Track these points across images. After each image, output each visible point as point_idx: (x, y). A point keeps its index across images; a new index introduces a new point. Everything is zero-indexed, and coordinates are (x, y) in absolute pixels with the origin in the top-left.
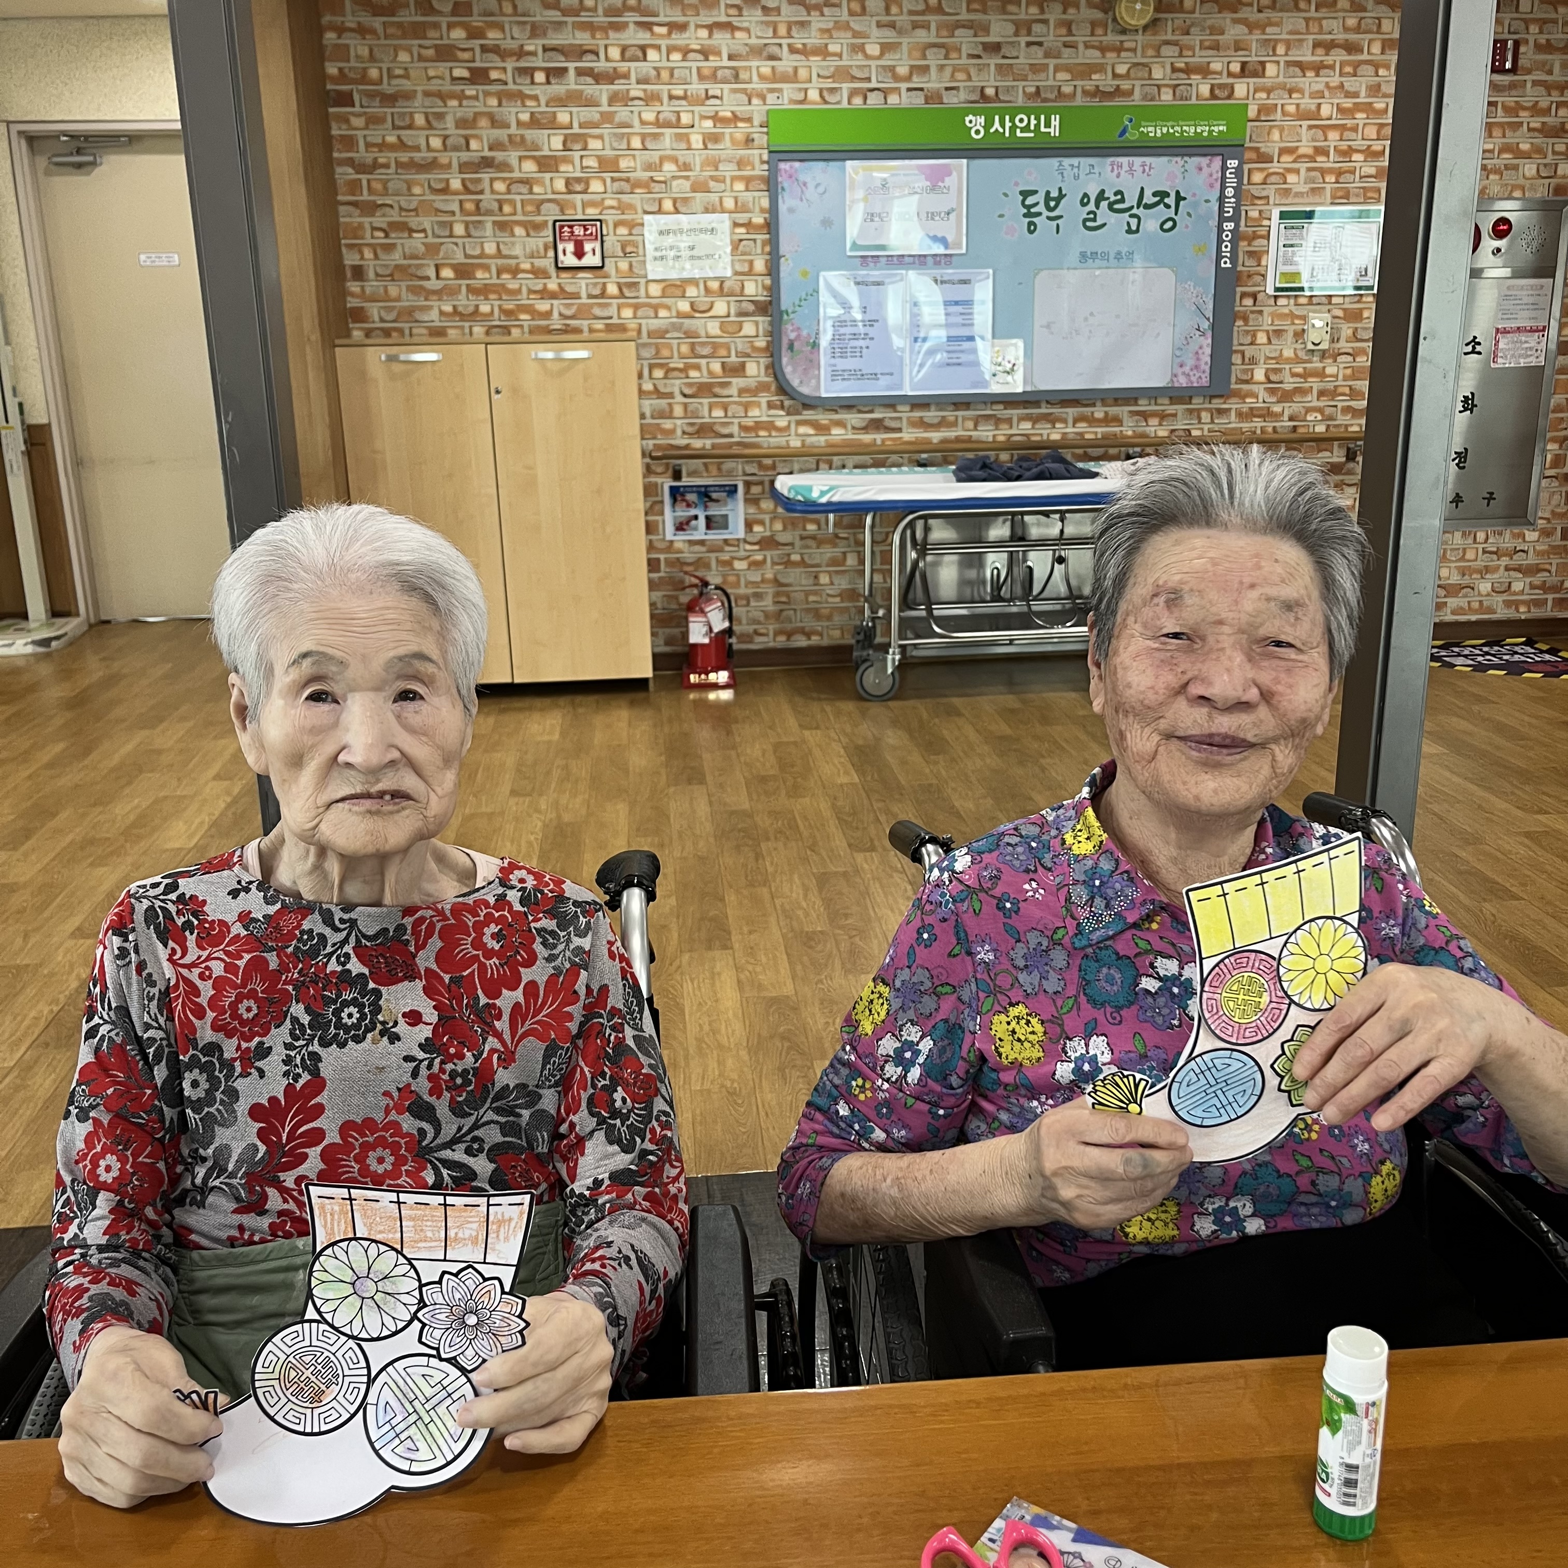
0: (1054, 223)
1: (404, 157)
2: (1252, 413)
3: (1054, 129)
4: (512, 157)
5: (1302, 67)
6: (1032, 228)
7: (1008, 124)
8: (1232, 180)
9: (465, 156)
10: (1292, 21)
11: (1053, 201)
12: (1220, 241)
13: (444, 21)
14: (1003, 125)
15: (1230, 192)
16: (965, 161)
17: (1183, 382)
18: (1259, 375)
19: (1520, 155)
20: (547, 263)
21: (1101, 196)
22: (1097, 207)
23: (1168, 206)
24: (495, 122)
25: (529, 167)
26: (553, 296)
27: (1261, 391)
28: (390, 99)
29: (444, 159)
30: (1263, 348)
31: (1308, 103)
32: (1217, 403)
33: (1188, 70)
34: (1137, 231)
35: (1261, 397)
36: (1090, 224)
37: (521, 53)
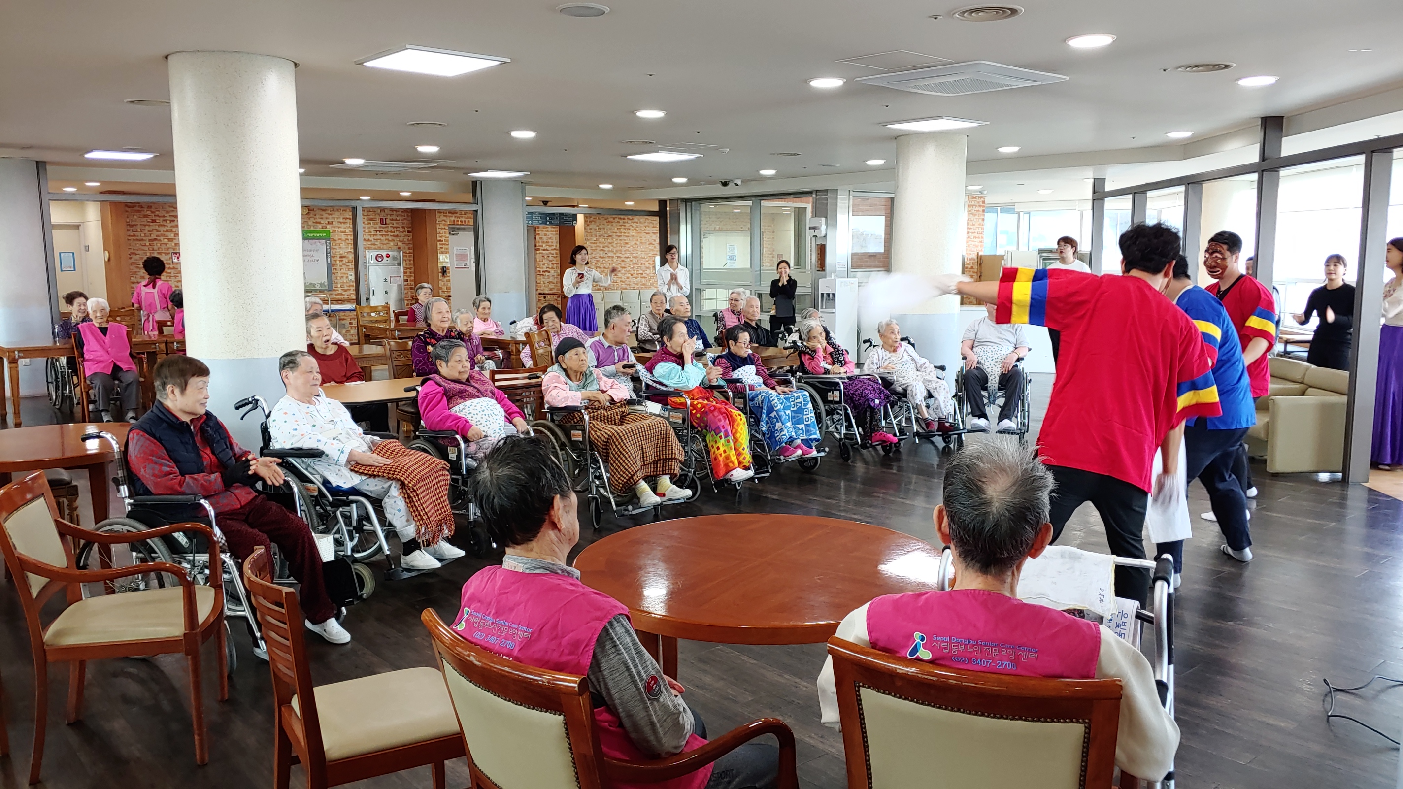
1: (134, 238)
2: (338, 294)
4: (162, 238)
5: (341, 223)
9: (150, 238)
10: (336, 214)
13: (145, 210)
18: (339, 286)
19: (389, 241)
20: (170, 261)
24: (158, 231)
25: (166, 241)
26: (171, 269)
27: (340, 289)
28: (132, 226)
29: (144, 238)
30: (339, 281)
31: (343, 230)
32: (330, 292)
33: (317, 223)
35: (340, 291)
37: (164, 216)
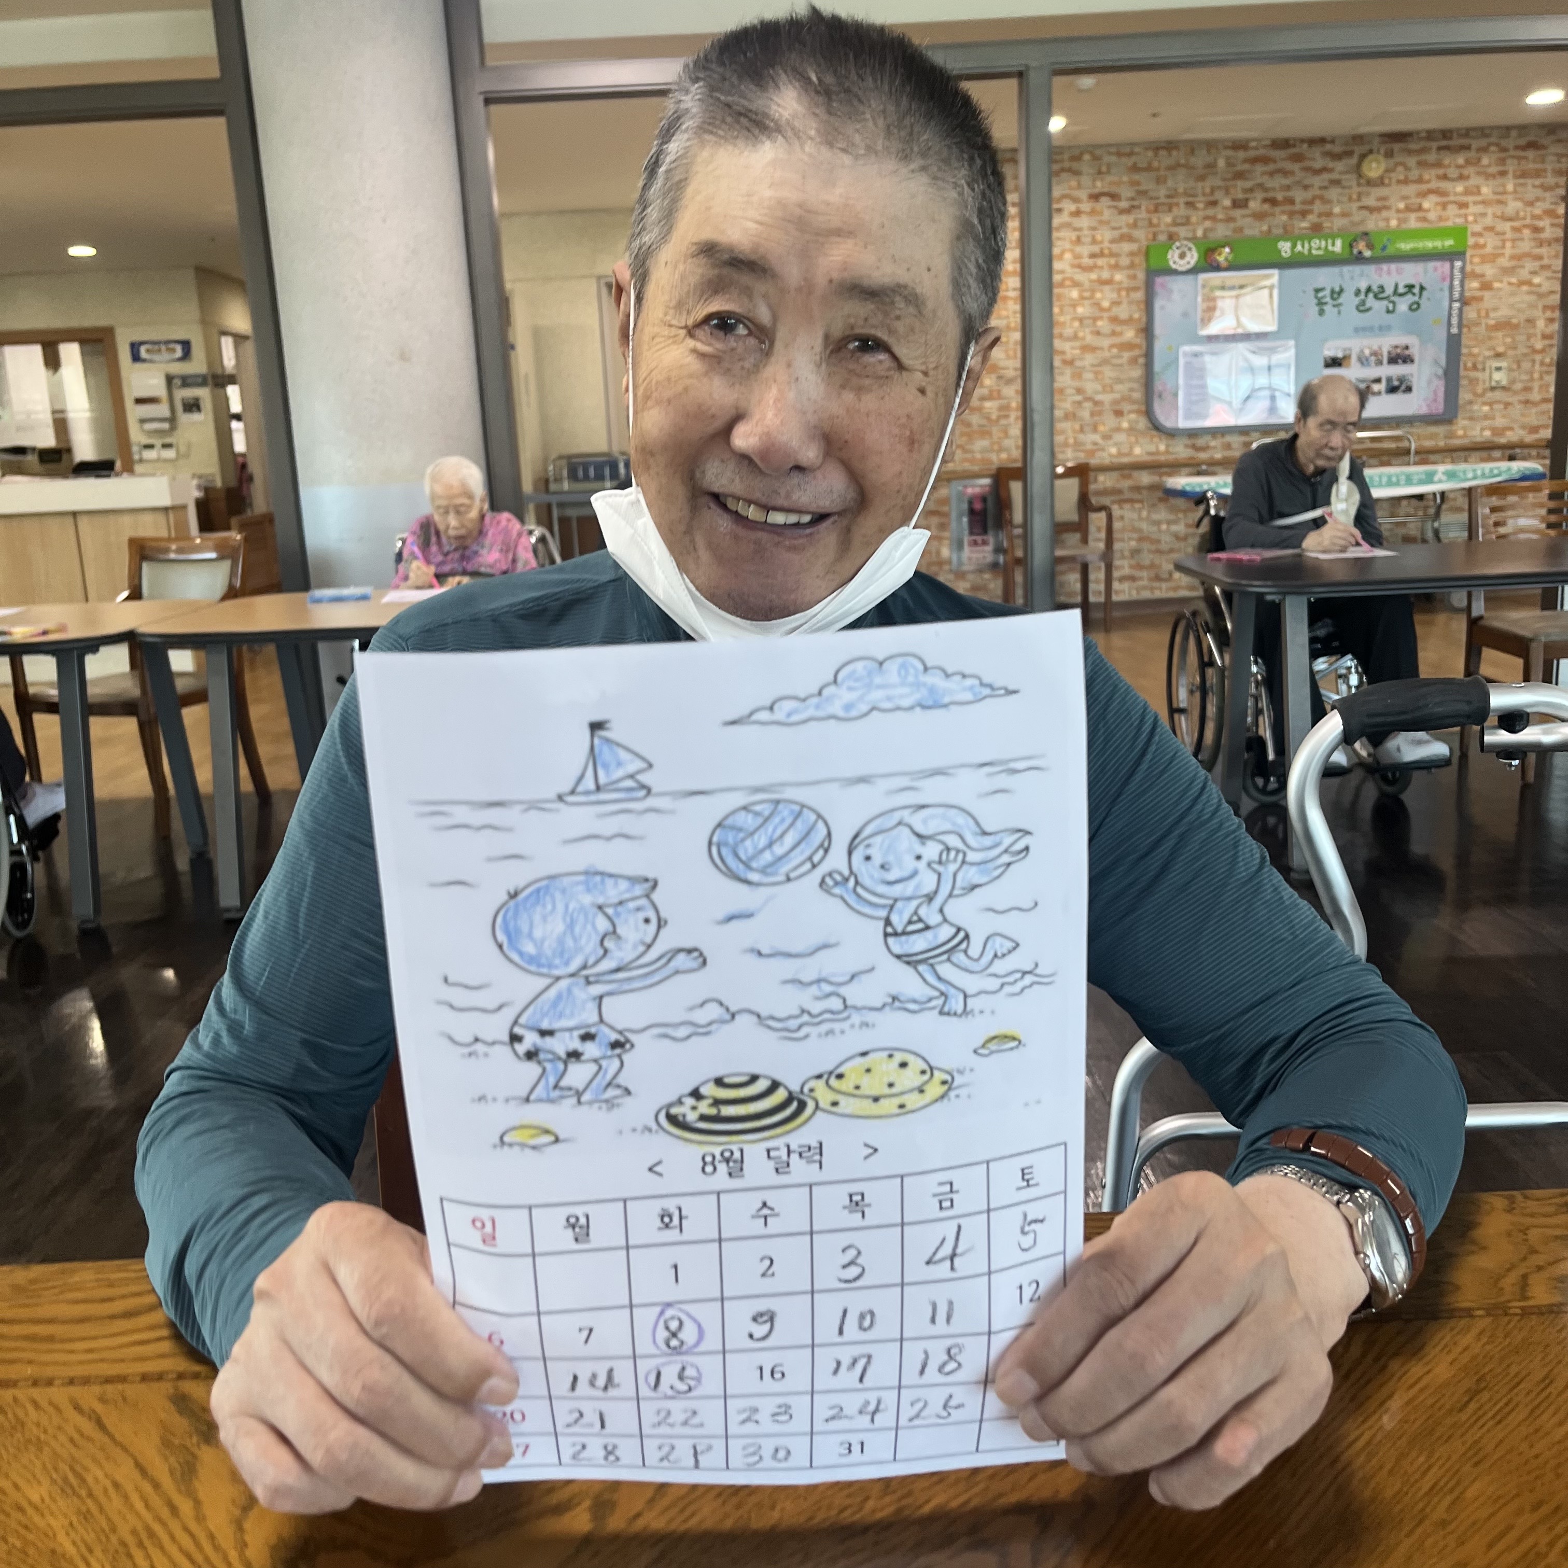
0: (1336, 310)
3: (1338, 246)
6: (1321, 312)
7: (1306, 245)
8: (1457, 274)
11: (1336, 294)
12: (1450, 315)
14: (1303, 246)
15: (1456, 283)
16: (1275, 272)
17: (1424, 410)
21: (1369, 290)
22: (1366, 295)
23: (1414, 294)
34: (1393, 312)
36: (1362, 308)
